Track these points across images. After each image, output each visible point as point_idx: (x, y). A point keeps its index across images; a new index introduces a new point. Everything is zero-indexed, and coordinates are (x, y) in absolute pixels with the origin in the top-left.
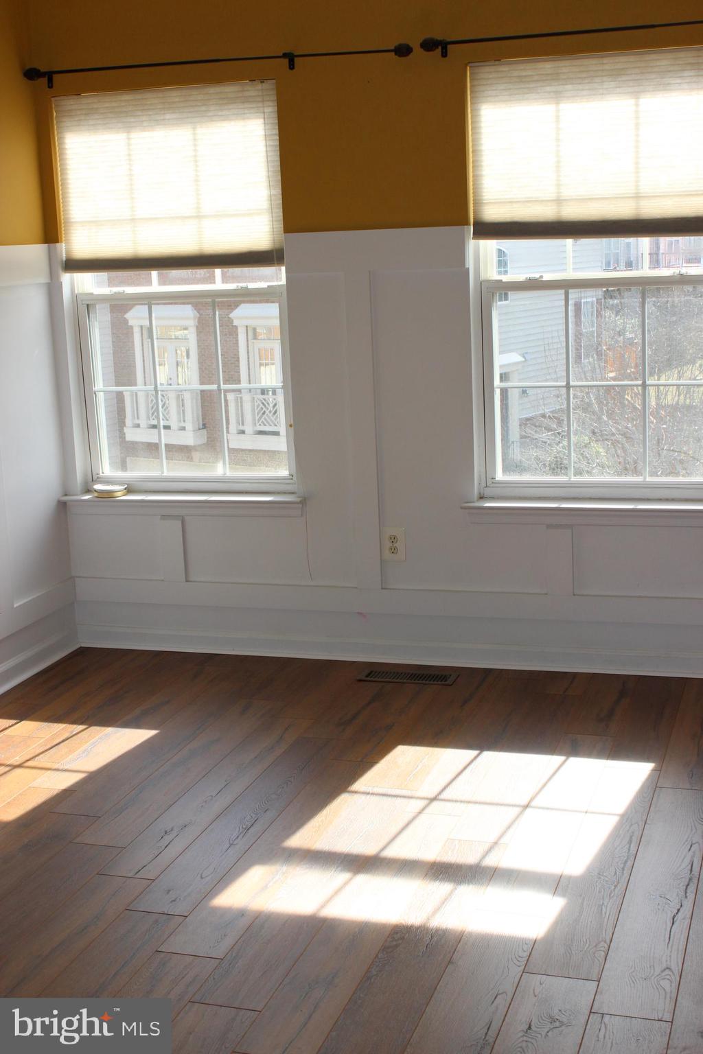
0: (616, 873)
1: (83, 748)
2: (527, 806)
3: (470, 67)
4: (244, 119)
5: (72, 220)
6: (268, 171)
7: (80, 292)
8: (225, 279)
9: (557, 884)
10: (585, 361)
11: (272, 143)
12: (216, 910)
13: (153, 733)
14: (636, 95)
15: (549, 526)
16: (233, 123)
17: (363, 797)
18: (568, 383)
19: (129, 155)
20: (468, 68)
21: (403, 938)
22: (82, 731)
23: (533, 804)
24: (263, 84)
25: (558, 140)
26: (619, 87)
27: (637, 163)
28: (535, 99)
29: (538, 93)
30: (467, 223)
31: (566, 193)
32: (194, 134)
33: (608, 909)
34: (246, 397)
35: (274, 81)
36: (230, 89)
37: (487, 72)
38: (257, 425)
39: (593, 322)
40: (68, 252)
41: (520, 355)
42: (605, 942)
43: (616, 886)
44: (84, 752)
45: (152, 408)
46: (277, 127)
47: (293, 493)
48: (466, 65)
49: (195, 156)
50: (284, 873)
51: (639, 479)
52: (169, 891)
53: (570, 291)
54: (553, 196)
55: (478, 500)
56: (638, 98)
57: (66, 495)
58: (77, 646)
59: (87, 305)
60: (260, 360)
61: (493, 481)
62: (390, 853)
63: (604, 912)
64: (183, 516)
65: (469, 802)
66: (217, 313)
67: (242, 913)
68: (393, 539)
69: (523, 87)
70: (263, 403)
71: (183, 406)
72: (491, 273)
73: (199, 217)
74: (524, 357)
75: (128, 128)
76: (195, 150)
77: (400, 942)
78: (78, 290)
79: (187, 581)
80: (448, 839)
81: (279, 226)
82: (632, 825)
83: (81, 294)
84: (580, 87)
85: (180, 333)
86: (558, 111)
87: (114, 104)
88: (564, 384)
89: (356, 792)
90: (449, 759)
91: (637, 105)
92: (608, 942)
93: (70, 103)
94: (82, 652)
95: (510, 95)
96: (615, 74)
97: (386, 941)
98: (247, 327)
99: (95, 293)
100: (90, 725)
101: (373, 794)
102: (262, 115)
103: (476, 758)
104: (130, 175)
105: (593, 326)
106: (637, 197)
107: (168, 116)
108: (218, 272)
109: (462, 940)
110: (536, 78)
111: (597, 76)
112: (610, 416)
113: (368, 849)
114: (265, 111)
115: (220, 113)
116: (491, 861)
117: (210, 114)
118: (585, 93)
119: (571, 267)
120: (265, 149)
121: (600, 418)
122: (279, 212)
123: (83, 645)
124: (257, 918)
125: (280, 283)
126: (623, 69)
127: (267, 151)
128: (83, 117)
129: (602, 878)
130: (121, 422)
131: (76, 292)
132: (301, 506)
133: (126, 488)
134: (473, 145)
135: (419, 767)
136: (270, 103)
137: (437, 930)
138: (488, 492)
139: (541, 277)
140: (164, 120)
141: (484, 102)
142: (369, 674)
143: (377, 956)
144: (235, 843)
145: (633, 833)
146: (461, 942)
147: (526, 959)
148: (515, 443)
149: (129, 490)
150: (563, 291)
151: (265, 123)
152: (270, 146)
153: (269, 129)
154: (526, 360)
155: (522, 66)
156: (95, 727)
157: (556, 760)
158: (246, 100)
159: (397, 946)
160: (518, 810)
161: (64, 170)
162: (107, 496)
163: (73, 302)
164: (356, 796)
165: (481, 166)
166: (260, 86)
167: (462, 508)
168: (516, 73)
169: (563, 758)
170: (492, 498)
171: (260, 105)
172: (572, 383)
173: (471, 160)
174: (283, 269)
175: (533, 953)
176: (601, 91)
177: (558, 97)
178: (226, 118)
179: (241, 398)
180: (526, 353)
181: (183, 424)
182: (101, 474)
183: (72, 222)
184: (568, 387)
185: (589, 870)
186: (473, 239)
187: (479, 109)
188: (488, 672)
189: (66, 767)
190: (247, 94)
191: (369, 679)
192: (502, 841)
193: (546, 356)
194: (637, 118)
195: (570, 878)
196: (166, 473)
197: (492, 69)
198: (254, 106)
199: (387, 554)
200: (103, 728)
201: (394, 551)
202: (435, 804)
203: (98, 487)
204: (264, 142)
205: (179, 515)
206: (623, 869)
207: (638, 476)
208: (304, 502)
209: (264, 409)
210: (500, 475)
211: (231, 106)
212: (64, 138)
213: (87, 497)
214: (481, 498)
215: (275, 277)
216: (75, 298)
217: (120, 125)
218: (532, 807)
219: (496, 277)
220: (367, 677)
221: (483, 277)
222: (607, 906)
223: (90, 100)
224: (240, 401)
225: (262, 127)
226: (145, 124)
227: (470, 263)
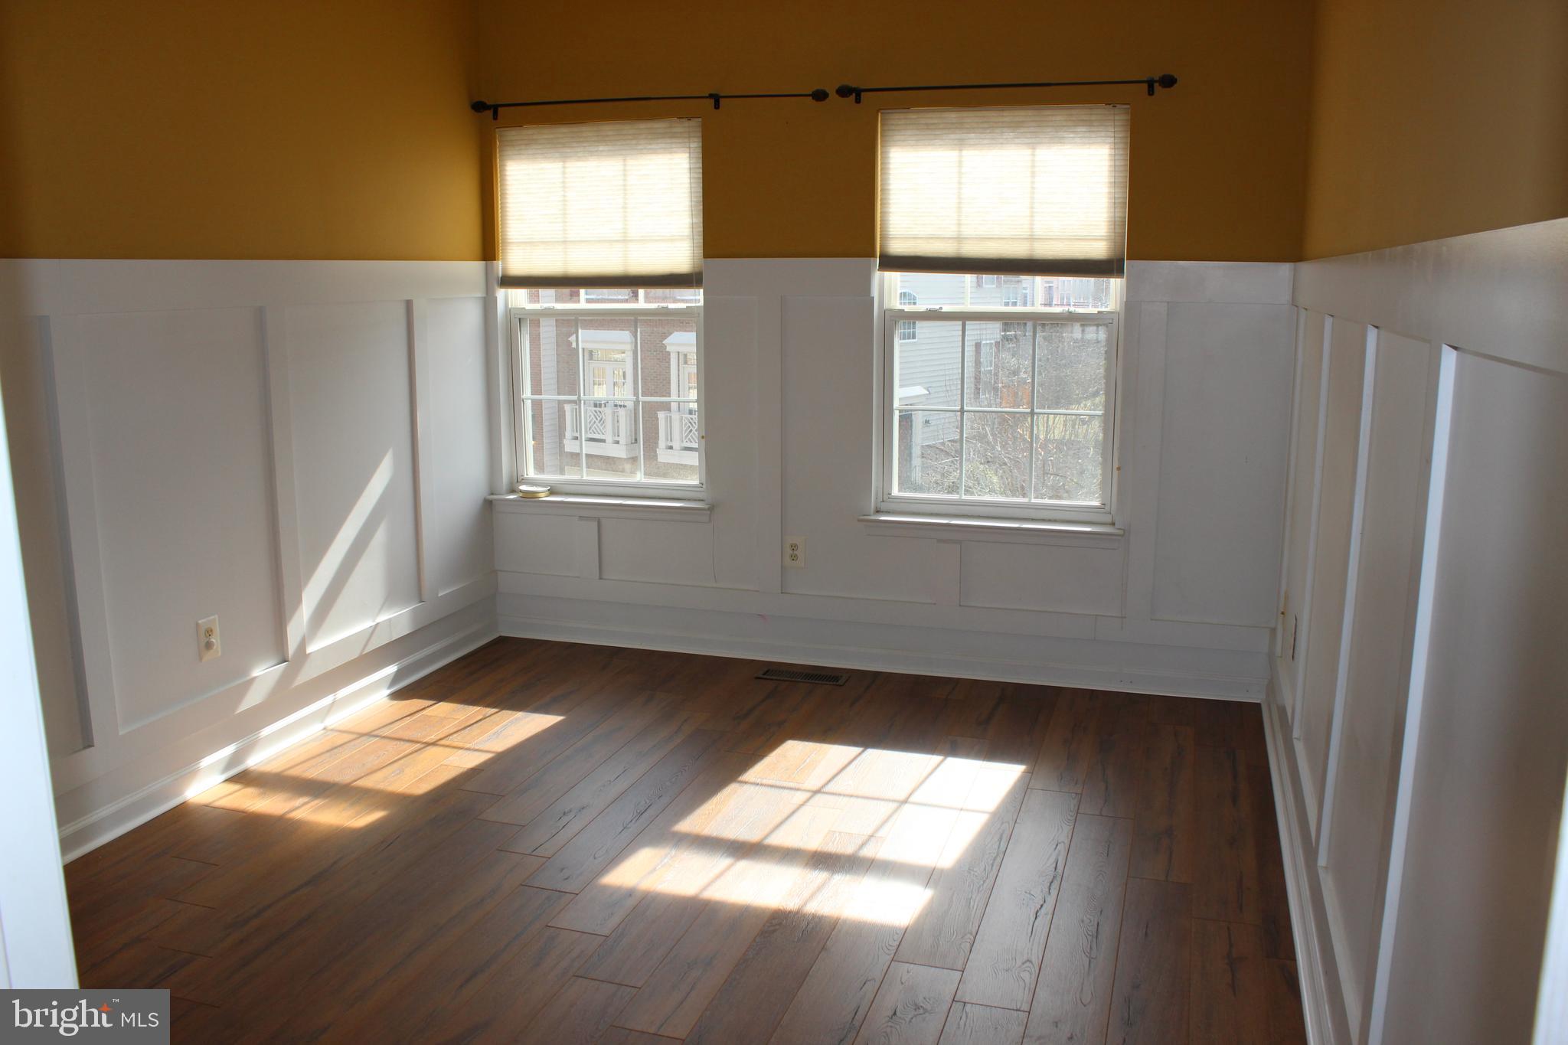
0: (985, 869)
1: (495, 729)
2: (905, 802)
3: (881, 113)
4: (671, 153)
5: (509, 241)
6: (691, 201)
7: (513, 306)
8: (647, 300)
9: (930, 876)
10: (982, 397)
11: (696, 176)
12: (606, 887)
13: (559, 718)
14: (1033, 146)
15: (939, 541)
16: (660, 156)
17: (752, 788)
18: (962, 408)
19: (564, 182)
20: (880, 114)
21: (780, 924)
22: (495, 713)
23: (912, 799)
24: (690, 122)
25: (960, 183)
26: (1017, 138)
27: (1032, 208)
28: (940, 145)
29: (943, 139)
30: (873, 255)
31: (967, 231)
32: (625, 165)
33: (976, 904)
34: (675, 416)
35: (700, 119)
36: (659, 125)
37: (897, 118)
38: (685, 441)
39: (991, 362)
40: (504, 269)
41: (925, 388)
42: (971, 934)
43: (984, 881)
44: (494, 734)
45: (590, 423)
46: (701, 161)
47: (702, 500)
48: (878, 111)
49: (624, 185)
50: (672, 858)
51: (1025, 500)
52: (563, 869)
53: (967, 322)
54: (954, 234)
55: (874, 514)
56: (1034, 149)
57: (492, 494)
58: (498, 635)
59: (519, 319)
60: (689, 383)
61: (890, 496)
62: (774, 840)
63: (972, 903)
64: (599, 518)
65: (851, 796)
66: (639, 330)
67: (630, 893)
68: (794, 547)
69: (929, 133)
70: (690, 422)
71: (618, 421)
72: (896, 304)
73: (625, 241)
74: (928, 390)
75: (564, 158)
76: (625, 180)
77: (777, 927)
78: (512, 305)
79: (601, 578)
80: (829, 831)
81: (700, 251)
82: (1003, 823)
83: (514, 308)
84: (982, 136)
85: (619, 356)
86: (961, 156)
87: (552, 136)
88: (958, 408)
89: (746, 783)
90: (836, 754)
91: (1033, 155)
92: (974, 934)
93: (512, 134)
94: (501, 641)
95: (917, 140)
96: (1015, 126)
97: (764, 926)
98: (678, 353)
99: (527, 308)
100: (502, 709)
101: (762, 785)
102: (688, 150)
103: (860, 754)
104: (564, 201)
105: (991, 366)
106: (1032, 238)
107: (601, 148)
108: (641, 292)
109: (837, 927)
110: (941, 126)
111: (997, 127)
112: (1003, 447)
113: (752, 836)
114: (691, 146)
115: (650, 147)
116: (868, 852)
117: (640, 147)
118: (986, 141)
119: (969, 302)
120: (689, 181)
121: (994, 448)
122: (700, 240)
123: (503, 634)
124: (643, 899)
125: (698, 305)
126: (1023, 122)
127: (691, 183)
128: (523, 147)
129: (972, 873)
130: (561, 435)
131: (510, 306)
132: (709, 512)
133: (549, 490)
134: (881, 185)
135: (808, 761)
136: (696, 139)
137: (814, 916)
138: (883, 507)
139: (941, 308)
140: (596, 151)
141: (894, 146)
142: (767, 671)
143: (754, 940)
144: (629, 825)
145: (1004, 831)
146: (835, 930)
147: (896, 948)
148: (917, 468)
149: (552, 492)
150: (961, 322)
151: (690, 157)
152: (694, 178)
153: (694, 163)
154: (930, 393)
155: (930, 115)
156: (507, 711)
157: (936, 759)
158: (673, 136)
159: (774, 931)
160: (895, 805)
161: (503, 195)
162: (530, 496)
163: (506, 315)
164: (746, 787)
165: (889, 204)
166: (686, 123)
167: (859, 520)
168: (923, 121)
169: (940, 758)
170: (888, 513)
171: (686, 140)
172: (966, 408)
173: (879, 198)
174: (702, 291)
175: (903, 943)
176: (1001, 141)
177: (961, 144)
178: (654, 151)
179: (670, 417)
180: (930, 387)
181: (617, 439)
182: (525, 476)
183: (510, 243)
184: (962, 411)
185: (960, 863)
186: (878, 270)
187: (889, 152)
188: (877, 674)
189: (477, 748)
190: (675, 130)
191: (765, 677)
192: (879, 834)
193: (947, 391)
194: (1033, 166)
195: (942, 871)
196: (585, 478)
197: (902, 116)
198: (680, 141)
199: (788, 560)
200: (514, 712)
201: (794, 558)
202: (819, 796)
203: (523, 488)
204: (688, 174)
205: (596, 516)
206: (992, 865)
207: (1024, 497)
208: (712, 508)
209: (691, 427)
210: (895, 491)
211: (659, 141)
212: (505, 165)
213: (511, 497)
214: (878, 511)
215: (694, 298)
216: (508, 312)
217: (557, 155)
218: (909, 803)
219: (899, 307)
220: (764, 674)
221: (886, 306)
222: (975, 900)
223: (530, 132)
224: (669, 420)
225: (687, 160)
226: (579, 155)
227: (875, 293)
